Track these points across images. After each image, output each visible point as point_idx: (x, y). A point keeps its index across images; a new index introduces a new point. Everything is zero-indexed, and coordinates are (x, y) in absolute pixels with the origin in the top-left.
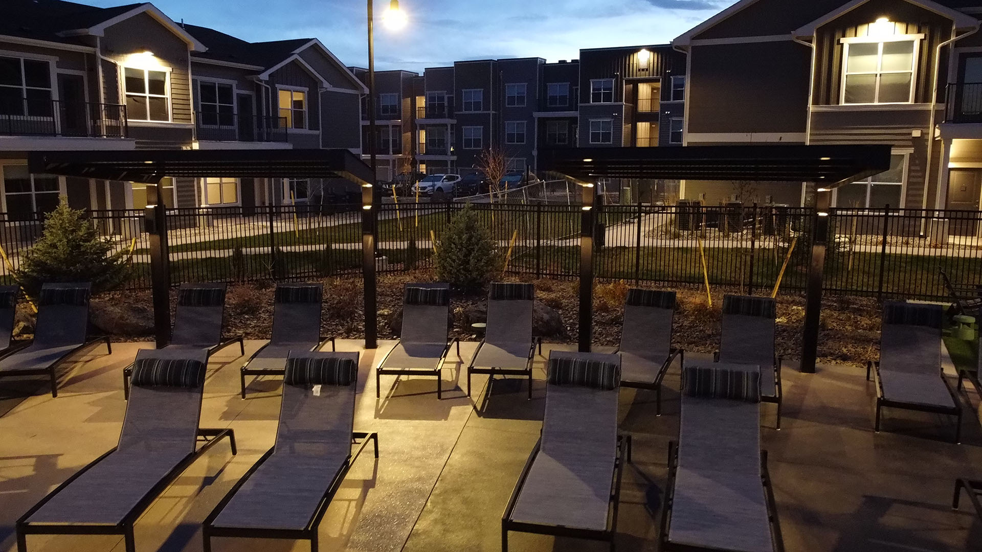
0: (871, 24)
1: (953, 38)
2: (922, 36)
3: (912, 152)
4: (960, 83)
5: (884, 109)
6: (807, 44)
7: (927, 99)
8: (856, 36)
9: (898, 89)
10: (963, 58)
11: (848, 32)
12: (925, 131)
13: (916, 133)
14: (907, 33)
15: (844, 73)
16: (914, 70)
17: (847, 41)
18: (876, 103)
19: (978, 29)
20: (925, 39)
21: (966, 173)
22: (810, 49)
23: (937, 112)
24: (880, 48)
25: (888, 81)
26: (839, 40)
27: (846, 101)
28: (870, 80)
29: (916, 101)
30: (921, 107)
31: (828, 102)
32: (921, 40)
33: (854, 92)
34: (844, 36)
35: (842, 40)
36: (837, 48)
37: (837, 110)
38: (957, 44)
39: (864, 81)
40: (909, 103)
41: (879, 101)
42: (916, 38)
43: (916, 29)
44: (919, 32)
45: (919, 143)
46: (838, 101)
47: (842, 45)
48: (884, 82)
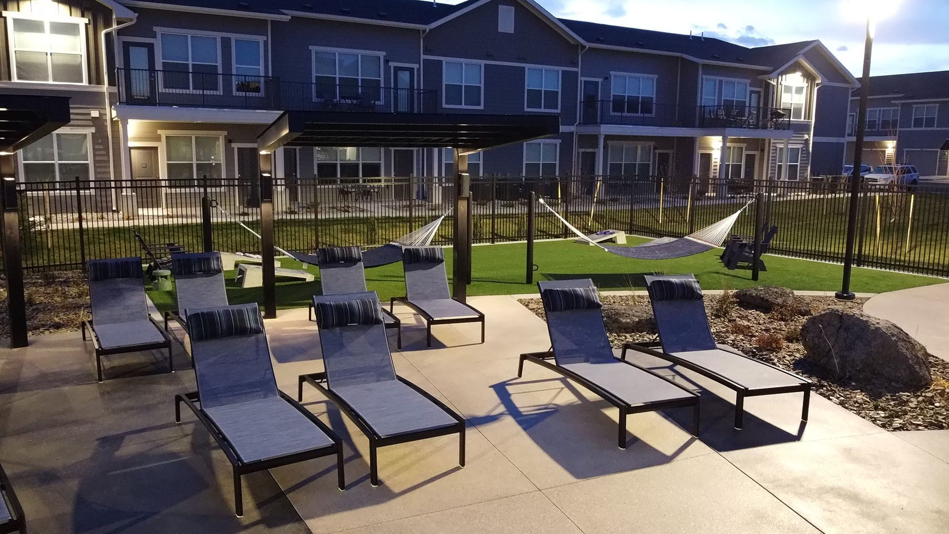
0: (34, 2)
1: (115, 26)
2: (86, 20)
3: (94, 131)
4: (127, 68)
5: (57, 88)
7: (99, 82)
8: (19, 10)
9: (70, 71)
10: (126, 46)
11: (10, 6)
12: (102, 112)
13: (95, 114)
14: (71, 15)
15: (13, 48)
16: (82, 52)
17: (10, 15)
18: (51, 82)
19: (135, 21)
20: (89, 24)
21: (141, 152)
23: (111, 94)
24: (47, 27)
25: (61, 61)
26: (2, 13)
27: (19, 78)
28: (41, 59)
29: (90, 82)
30: (95, 88)
32: (86, 25)
33: (25, 69)
34: (6, 9)
35: (4, 13)
37: (10, 86)
38: (120, 32)
39: (34, 59)
40: (83, 84)
41: (54, 80)
42: (82, 21)
43: (79, 13)
44: (83, 16)
45: (98, 123)
46: (10, 78)
47: (5, 18)
48: (55, 61)
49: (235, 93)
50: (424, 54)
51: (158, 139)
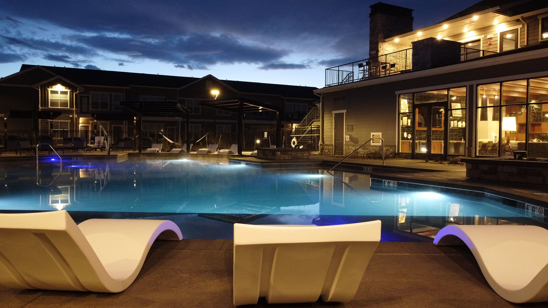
0: (56, 86)
1: (78, 92)
3: (70, 121)
4: (81, 104)
5: (61, 109)
6: (37, 89)
7: (73, 107)
8: (52, 88)
9: (64, 104)
10: (81, 97)
11: (50, 87)
12: (73, 116)
13: (71, 116)
14: (66, 89)
15: (50, 98)
16: (69, 99)
17: (50, 90)
18: (59, 107)
19: (84, 90)
21: (84, 127)
22: (39, 91)
23: (76, 111)
24: (59, 92)
25: (63, 101)
26: (47, 89)
27: (50, 106)
28: (57, 101)
29: (70, 107)
30: (71, 109)
31: (45, 106)
32: (70, 91)
33: (54, 103)
34: (48, 88)
35: (48, 89)
36: (46, 91)
37: (48, 109)
38: (79, 93)
39: (55, 101)
40: (68, 108)
42: (69, 91)
44: (69, 89)
45: (72, 119)
46: (48, 106)
47: (48, 90)
48: (61, 102)
49: (113, 110)
50: (178, 97)
51: (89, 123)
